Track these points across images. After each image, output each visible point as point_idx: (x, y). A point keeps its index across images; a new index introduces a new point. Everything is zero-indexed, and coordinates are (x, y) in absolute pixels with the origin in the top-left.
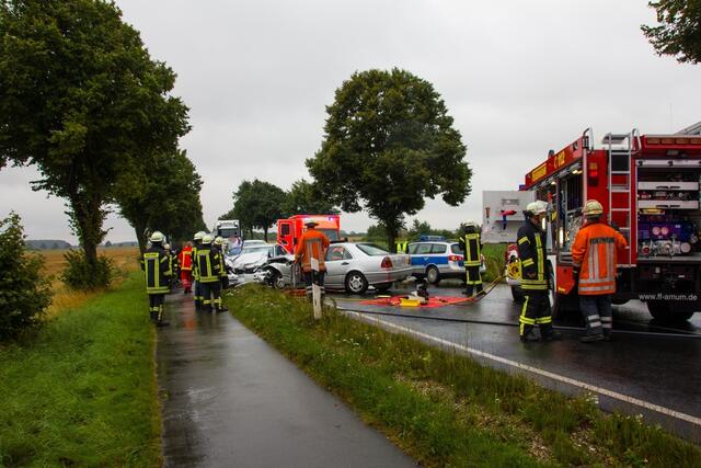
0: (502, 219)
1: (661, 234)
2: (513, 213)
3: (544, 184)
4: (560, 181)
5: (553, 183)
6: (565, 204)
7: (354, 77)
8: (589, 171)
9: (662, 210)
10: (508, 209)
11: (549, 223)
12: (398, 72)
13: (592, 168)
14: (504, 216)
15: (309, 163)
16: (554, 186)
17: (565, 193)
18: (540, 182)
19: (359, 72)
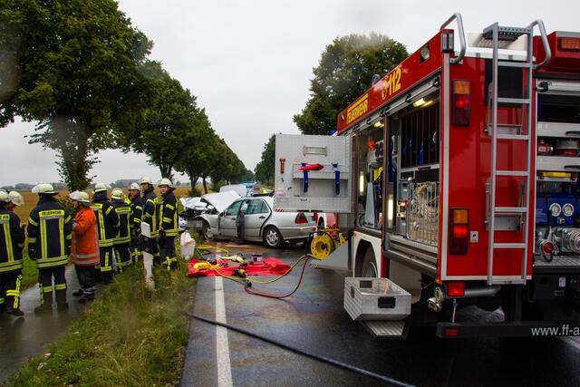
0: (301, 175)
1: (562, 215)
2: (319, 167)
3: (364, 125)
4: (390, 120)
5: (378, 124)
6: (397, 158)
7: (336, 42)
8: (454, 97)
9: (573, 175)
10: (311, 161)
11: (370, 185)
12: (376, 35)
13: (458, 90)
14: (306, 173)
15: (297, 119)
16: (381, 130)
17: (397, 140)
18: (358, 124)
19: (340, 37)
